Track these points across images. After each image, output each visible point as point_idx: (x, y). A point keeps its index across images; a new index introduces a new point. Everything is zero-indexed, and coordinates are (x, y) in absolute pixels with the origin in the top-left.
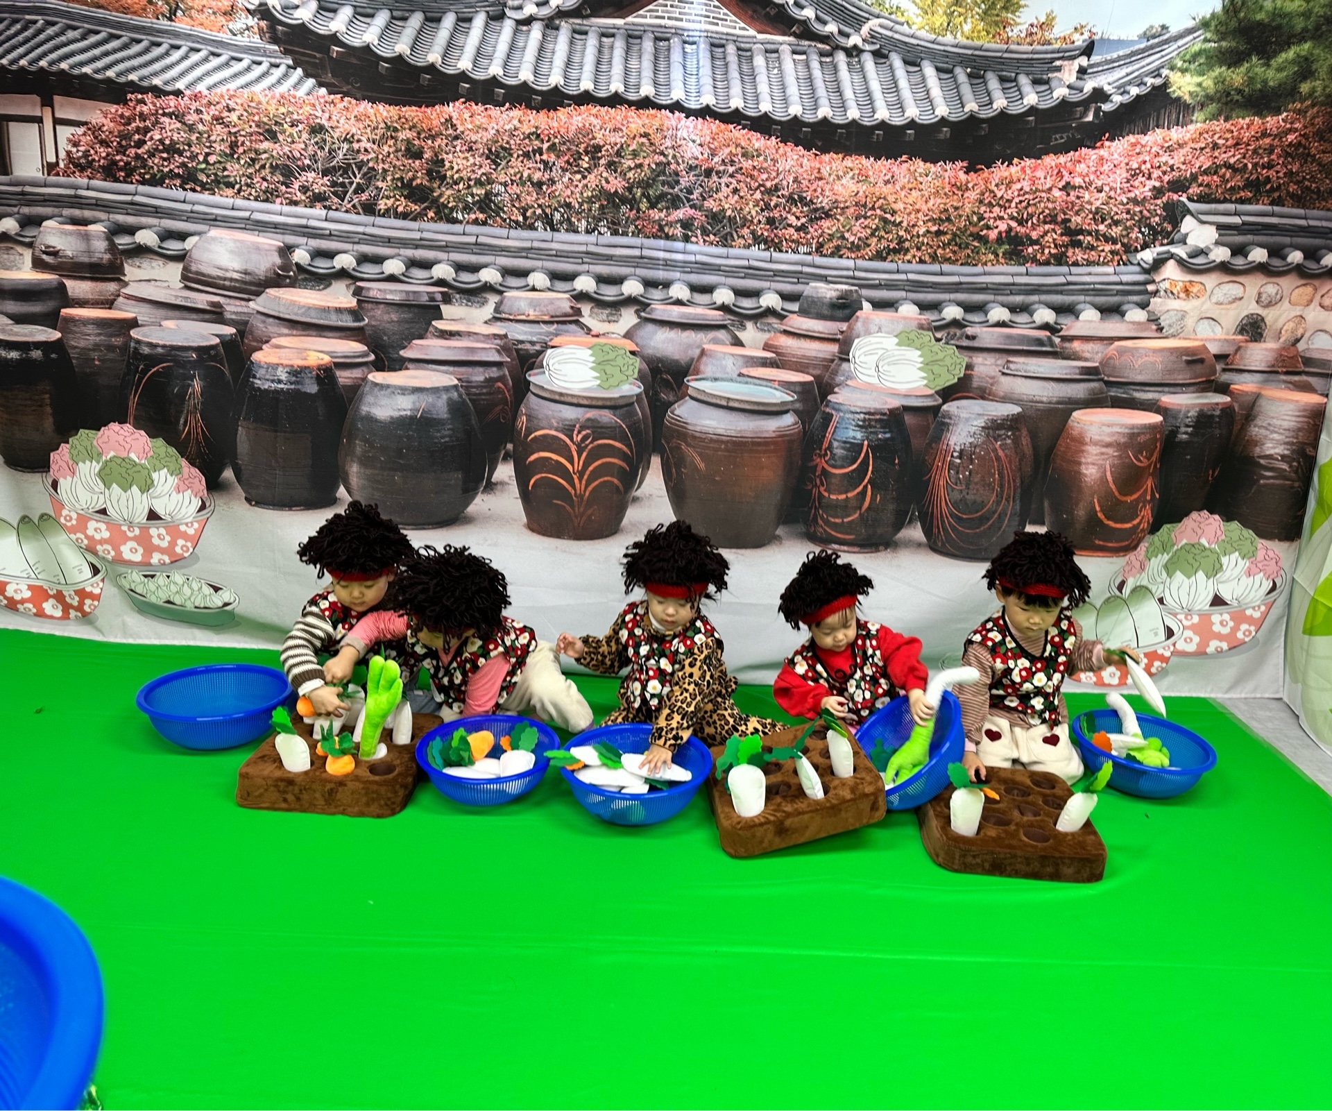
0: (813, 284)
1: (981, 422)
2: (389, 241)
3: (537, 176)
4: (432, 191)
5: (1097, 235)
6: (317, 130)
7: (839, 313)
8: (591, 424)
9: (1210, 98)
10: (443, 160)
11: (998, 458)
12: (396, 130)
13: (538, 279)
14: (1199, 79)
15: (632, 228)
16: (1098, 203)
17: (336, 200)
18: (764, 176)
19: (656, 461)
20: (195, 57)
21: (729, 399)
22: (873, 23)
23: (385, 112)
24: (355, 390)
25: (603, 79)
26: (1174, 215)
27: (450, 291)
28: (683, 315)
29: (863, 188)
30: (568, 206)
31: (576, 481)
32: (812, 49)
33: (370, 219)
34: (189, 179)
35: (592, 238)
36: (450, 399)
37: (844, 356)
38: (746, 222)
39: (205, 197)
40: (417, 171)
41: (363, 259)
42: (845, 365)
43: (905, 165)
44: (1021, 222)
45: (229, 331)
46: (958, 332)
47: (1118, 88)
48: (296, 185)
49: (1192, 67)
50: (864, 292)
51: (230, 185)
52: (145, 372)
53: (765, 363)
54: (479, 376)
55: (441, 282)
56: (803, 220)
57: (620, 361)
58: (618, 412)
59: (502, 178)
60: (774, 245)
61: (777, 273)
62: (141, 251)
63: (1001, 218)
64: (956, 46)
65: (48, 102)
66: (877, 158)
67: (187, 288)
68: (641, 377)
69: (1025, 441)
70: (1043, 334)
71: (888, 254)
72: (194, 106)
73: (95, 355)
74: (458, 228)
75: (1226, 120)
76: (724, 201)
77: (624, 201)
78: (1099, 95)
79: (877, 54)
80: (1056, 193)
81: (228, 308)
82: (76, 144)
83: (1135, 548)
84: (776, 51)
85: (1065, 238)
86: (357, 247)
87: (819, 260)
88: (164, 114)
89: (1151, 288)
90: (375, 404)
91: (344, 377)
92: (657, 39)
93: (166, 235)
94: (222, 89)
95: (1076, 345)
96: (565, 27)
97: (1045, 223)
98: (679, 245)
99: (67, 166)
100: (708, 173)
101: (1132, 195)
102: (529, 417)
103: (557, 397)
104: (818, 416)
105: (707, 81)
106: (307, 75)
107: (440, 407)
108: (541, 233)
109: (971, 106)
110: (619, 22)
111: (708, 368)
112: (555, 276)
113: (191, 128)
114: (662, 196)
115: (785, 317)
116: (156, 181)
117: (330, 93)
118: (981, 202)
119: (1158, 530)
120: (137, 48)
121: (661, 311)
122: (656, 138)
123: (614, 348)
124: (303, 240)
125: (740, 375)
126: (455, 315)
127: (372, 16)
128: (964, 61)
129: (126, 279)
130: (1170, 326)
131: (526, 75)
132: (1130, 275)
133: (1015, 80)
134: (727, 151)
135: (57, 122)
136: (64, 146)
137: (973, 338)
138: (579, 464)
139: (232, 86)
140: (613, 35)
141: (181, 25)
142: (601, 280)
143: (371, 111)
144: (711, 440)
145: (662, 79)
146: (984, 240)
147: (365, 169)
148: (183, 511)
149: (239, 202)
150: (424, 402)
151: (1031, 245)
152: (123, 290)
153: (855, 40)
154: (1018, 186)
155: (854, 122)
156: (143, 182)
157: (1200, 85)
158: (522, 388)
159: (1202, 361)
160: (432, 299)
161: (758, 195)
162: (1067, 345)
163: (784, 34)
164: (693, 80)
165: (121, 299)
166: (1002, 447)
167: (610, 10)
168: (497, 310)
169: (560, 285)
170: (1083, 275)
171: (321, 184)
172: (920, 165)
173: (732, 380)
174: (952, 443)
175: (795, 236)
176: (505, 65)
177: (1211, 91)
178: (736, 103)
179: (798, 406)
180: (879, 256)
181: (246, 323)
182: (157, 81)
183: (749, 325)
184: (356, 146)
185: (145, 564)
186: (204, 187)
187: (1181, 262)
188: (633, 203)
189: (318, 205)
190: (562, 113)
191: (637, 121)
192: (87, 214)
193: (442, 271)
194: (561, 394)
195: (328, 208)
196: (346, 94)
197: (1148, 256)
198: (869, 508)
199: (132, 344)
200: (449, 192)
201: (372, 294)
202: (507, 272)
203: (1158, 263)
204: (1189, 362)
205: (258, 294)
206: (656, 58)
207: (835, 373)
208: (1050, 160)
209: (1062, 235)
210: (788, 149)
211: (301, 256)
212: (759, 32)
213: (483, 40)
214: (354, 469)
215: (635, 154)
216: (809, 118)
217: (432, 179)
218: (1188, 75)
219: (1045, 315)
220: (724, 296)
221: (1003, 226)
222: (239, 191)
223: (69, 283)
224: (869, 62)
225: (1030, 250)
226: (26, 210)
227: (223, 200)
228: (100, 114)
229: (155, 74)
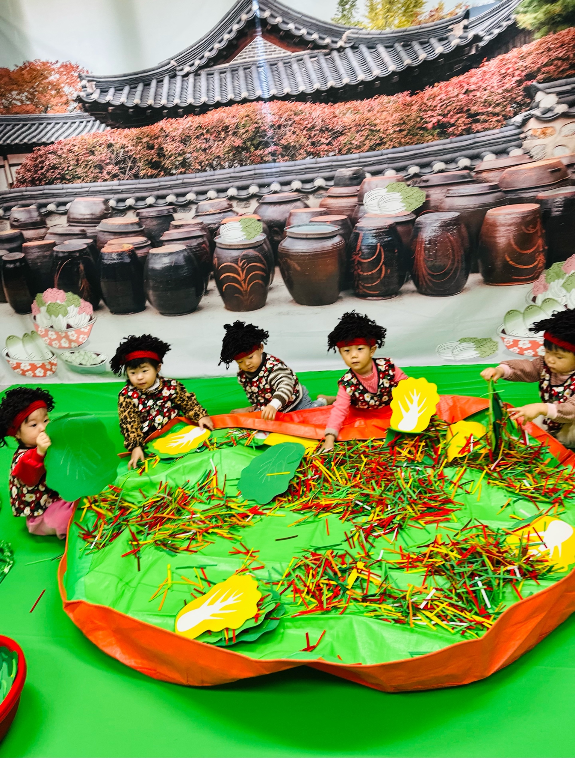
0: (339, 170)
1: (438, 224)
2: (146, 189)
3: (203, 146)
4: (161, 162)
5: (488, 114)
6: (110, 146)
7: (355, 182)
8: (245, 257)
9: (542, 24)
10: (163, 148)
11: (450, 241)
12: (141, 139)
13: (212, 194)
14: (534, 15)
15: (249, 161)
16: (485, 97)
17: (122, 175)
18: (306, 122)
19: (277, 270)
20: (58, 126)
21: (307, 234)
22: (347, 33)
23: (134, 131)
24: (145, 258)
25: (224, 94)
26: (530, 93)
27: (176, 207)
28: (279, 198)
29: (357, 117)
30: (218, 157)
31: (243, 284)
32: (319, 54)
33: (137, 181)
34: (63, 179)
35: (232, 170)
36: (184, 256)
37: (361, 203)
38: (301, 147)
39: (70, 185)
40: (153, 154)
41: (138, 199)
42: (362, 207)
43: (377, 100)
44: (444, 116)
45: (90, 241)
46: (418, 180)
47: (487, 31)
48: (105, 173)
49: (530, 9)
50: (366, 169)
51: (79, 178)
52: (61, 264)
53: (321, 214)
54: (194, 243)
55: (171, 204)
56: (330, 139)
57: (253, 226)
58: (257, 249)
59: (189, 150)
60: (316, 155)
61: (321, 168)
62: (50, 213)
63: (433, 116)
64: (392, 33)
65: (5, 158)
66: (362, 100)
67: (70, 225)
68: (264, 231)
69: (464, 230)
70: (465, 172)
71: (376, 146)
72: (60, 147)
73: (38, 261)
74: (174, 177)
75: (554, 33)
76: (289, 139)
77: (243, 149)
78: (477, 38)
79: (353, 48)
80: (461, 96)
81: (88, 231)
82: (19, 173)
83: (537, 278)
84: (302, 60)
85: (470, 119)
86: (134, 195)
87: (340, 157)
88: (49, 153)
89: (522, 136)
90: (154, 263)
91: (140, 253)
92: (245, 69)
93: (59, 204)
94: (70, 138)
95: (484, 175)
96: (203, 73)
97: (458, 113)
98: (273, 165)
99: (17, 184)
100: (279, 127)
101: (504, 88)
102: (219, 258)
103: (228, 247)
104: (352, 235)
105: (271, 83)
106: (102, 123)
107: (181, 259)
108: (210, 172)
109: (407, 61)
110: (227, 65)
111: (294, 221)
112: (219, 191)
113: (60, 157)
114: (260, 142)
115: (328, 189)
116: (51, 183)
117: (112, 128)
118: (420, 110)
119: (550, 266)
120: (34, 127)
121: (269, 198)
122: (252, 116)
123: (250, 220)
124: (111, 196)
125: (311, 222)
126: (180, 217)
127: (122, 90)
128: (398, 39)
129: (48, 226)
130: (537, 154)
131: (190, 100)
132: (509, 131)
133: (428, 42)
134: (287, 114)
135: (11, 165)
136: (15, 175)
137: (427, 181)
138: (243, 276)
139: (74, 135)
140: (225, 72)
141: (50, 114)
142: (239, 188)
143: (129, 133)
144: (301, 256)
145: (250, 87)
146: (425, 129)
147: (132, 159)
148: (82, 322)
149: (84, 185)
150: (174, 258)
151: (451, 127)
152: (49, 231)
153: (340, 43)
154: (439, 98)
155: (347, 85)
156: (46, 184)
157: (535, 18)
158: (213, 245)
159: (559, 170)
160: (169, 212)
161: (305, 132)
162: (479, 175)
163: (304, 50)
164: (264, 84)
165: (47, 235)
166: (452, 235)
167: (222, 60)
168: (197, 212)
169: (222, 195)
170: (483, 137)
171: (115, 170)
172: (385, 98)
173: (306, 225)
174: (424, 237)
175: (326, 148)
176: (180, 98)
177: (543, 20)
178: (287, 90)
179: (341, 232)
180: (372, 149)
181: (96, 236)
182: (44, 140)
183: (311, 197)
184: (126, 149)
185: (70, 347)
186: (70, 181)
187: (538, 118)
188: (247, 149)
189: (115, 179)
190: (209, 114)
191: (242, 110)
192: (28, 202)
193: (171, 198)
194: (230, 245)
195: (119, 180)
196: (118, 127)
197: (518, 119)
198: (384, 277)
199: (55, 253)
200: (168, 162)
201: (144, 214)
202: (198, 193)
203: (525, 122)
204: (552, 172)
205: (99, 223)
206: (246, 78)
207: (358, 212)
208: (455, 80)
209: (467, 118)
210: (316, 106)
211: (112, 203)
212: (293, 52)
213: (169, 89)
214: (151, 293)
215: (244, 126)
216: (324, 88)
217: (160, 158)
218: (528, 14)
219: (464, 162)
220: (297, 185)
221: (434, 120)
222: (83, 180)
223: (24, 232)
224: (349, 52)
225: (451, 130)
226: (5, 205)
227: (77, 185)
228: (25, 159)
229: (43, 137)
